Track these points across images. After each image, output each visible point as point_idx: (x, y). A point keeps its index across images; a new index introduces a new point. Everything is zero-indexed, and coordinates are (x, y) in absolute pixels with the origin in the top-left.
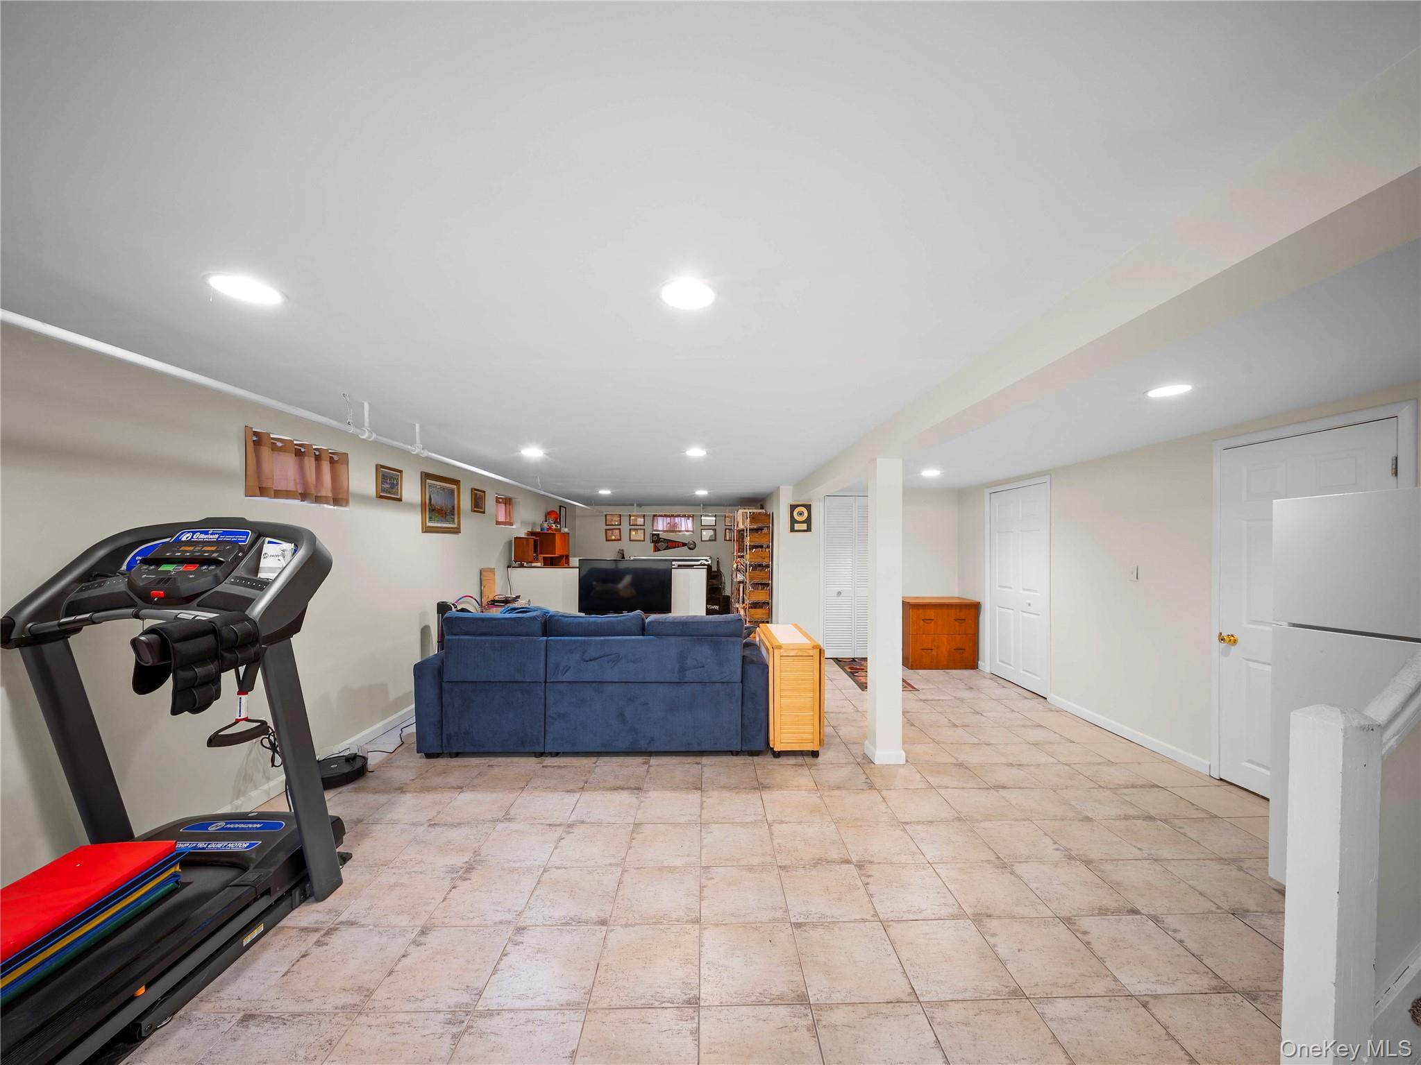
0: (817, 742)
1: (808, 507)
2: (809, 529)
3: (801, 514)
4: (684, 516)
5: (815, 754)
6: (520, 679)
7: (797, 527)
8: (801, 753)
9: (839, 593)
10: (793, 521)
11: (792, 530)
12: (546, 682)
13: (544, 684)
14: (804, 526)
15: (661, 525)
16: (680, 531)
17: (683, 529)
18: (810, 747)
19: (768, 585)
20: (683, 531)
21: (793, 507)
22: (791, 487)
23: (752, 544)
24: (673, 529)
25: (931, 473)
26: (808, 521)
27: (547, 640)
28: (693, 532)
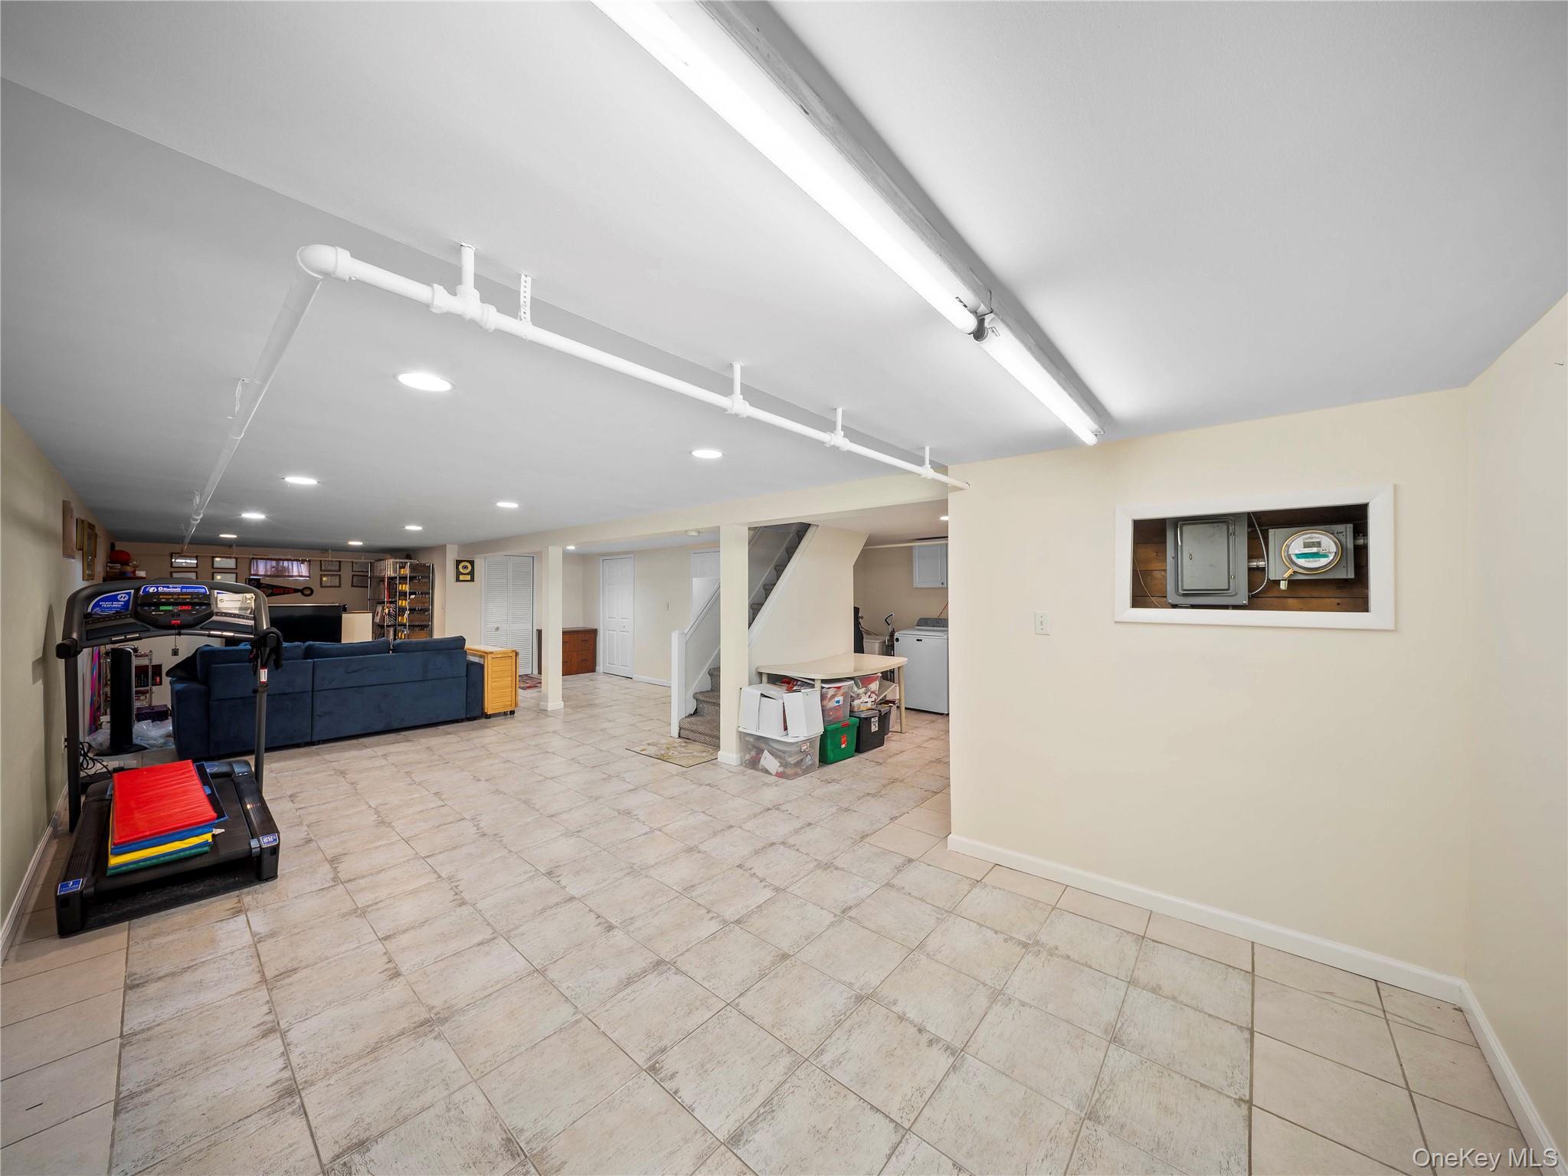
0: (514, 705)
1: (472, 563)
2: (472, 580)
3: (465, 567)
4: (297, 560)
5: (512, 713)
6: (291, 690)
7: (462, 577)
8: (505, 714)
9: (498, 629)
10: (458, 573)
11: (458, 580)
12: (313, 691)
13: (311, 693)
14: (468, 577)
15: (262, 568)
16: (292, 576)
17: (295, 573)
18: (509, 709)
19: (426, 626)
20: (295, 576)
21: (458, 562)
22: (457, 546)
23: (412, 591)
24: (280, 573)
25: (571, 548)
26: (472, 573)
27: (314, 662)
28: (309, 577)
